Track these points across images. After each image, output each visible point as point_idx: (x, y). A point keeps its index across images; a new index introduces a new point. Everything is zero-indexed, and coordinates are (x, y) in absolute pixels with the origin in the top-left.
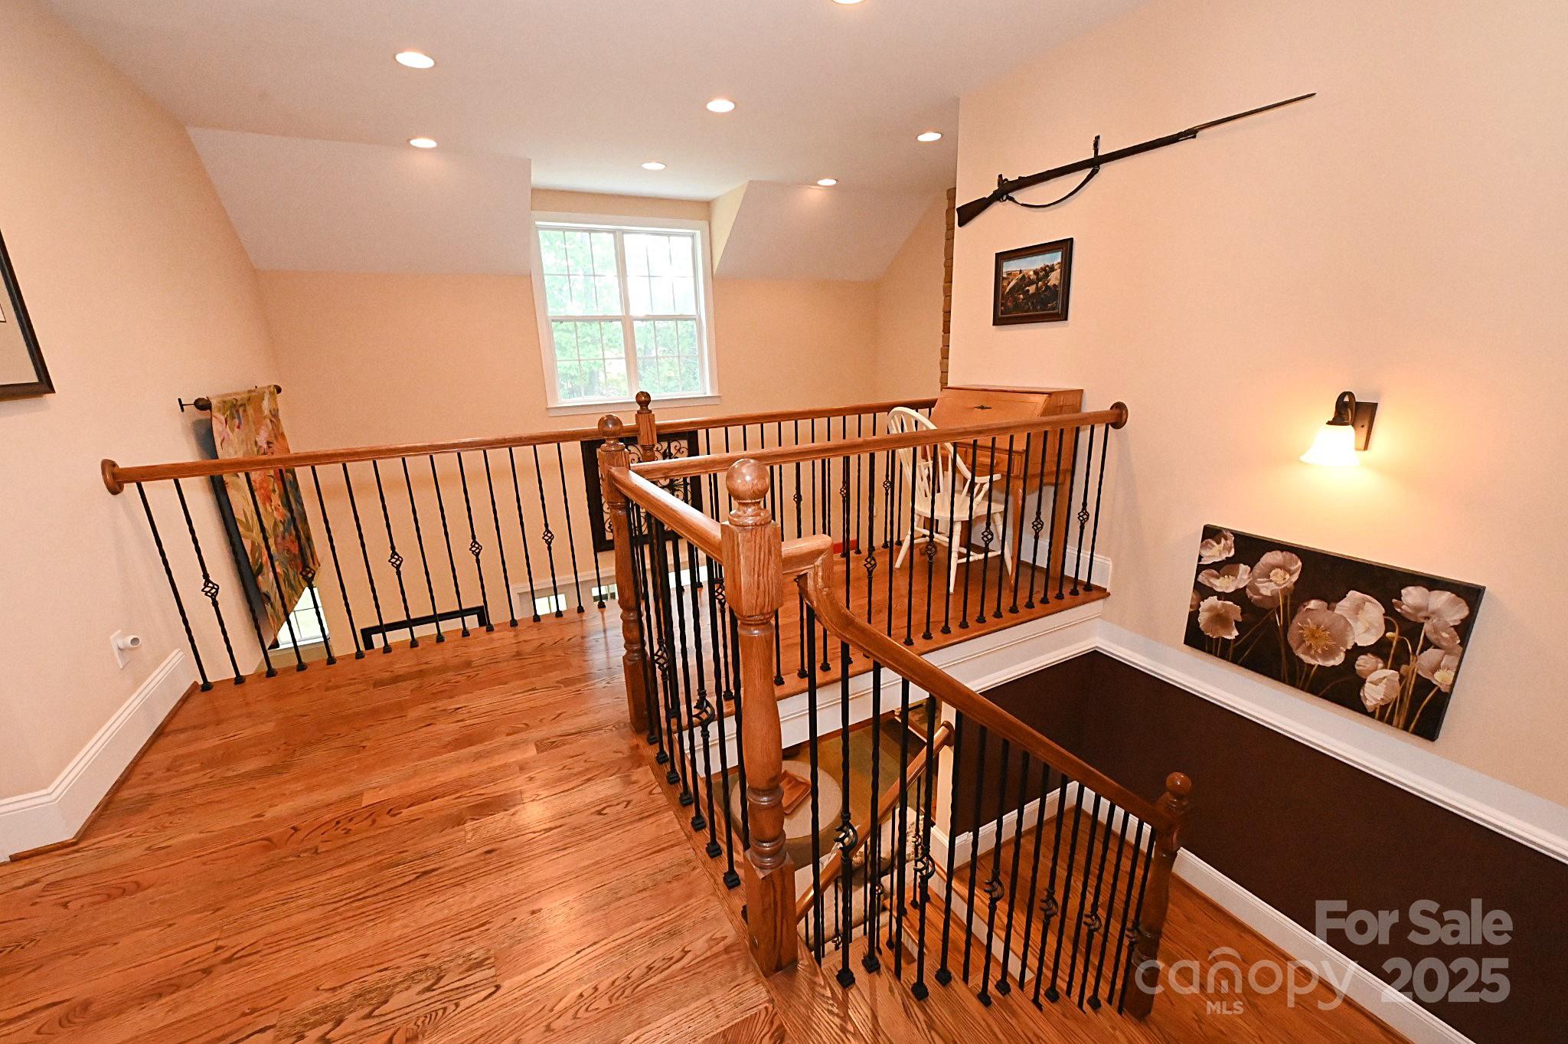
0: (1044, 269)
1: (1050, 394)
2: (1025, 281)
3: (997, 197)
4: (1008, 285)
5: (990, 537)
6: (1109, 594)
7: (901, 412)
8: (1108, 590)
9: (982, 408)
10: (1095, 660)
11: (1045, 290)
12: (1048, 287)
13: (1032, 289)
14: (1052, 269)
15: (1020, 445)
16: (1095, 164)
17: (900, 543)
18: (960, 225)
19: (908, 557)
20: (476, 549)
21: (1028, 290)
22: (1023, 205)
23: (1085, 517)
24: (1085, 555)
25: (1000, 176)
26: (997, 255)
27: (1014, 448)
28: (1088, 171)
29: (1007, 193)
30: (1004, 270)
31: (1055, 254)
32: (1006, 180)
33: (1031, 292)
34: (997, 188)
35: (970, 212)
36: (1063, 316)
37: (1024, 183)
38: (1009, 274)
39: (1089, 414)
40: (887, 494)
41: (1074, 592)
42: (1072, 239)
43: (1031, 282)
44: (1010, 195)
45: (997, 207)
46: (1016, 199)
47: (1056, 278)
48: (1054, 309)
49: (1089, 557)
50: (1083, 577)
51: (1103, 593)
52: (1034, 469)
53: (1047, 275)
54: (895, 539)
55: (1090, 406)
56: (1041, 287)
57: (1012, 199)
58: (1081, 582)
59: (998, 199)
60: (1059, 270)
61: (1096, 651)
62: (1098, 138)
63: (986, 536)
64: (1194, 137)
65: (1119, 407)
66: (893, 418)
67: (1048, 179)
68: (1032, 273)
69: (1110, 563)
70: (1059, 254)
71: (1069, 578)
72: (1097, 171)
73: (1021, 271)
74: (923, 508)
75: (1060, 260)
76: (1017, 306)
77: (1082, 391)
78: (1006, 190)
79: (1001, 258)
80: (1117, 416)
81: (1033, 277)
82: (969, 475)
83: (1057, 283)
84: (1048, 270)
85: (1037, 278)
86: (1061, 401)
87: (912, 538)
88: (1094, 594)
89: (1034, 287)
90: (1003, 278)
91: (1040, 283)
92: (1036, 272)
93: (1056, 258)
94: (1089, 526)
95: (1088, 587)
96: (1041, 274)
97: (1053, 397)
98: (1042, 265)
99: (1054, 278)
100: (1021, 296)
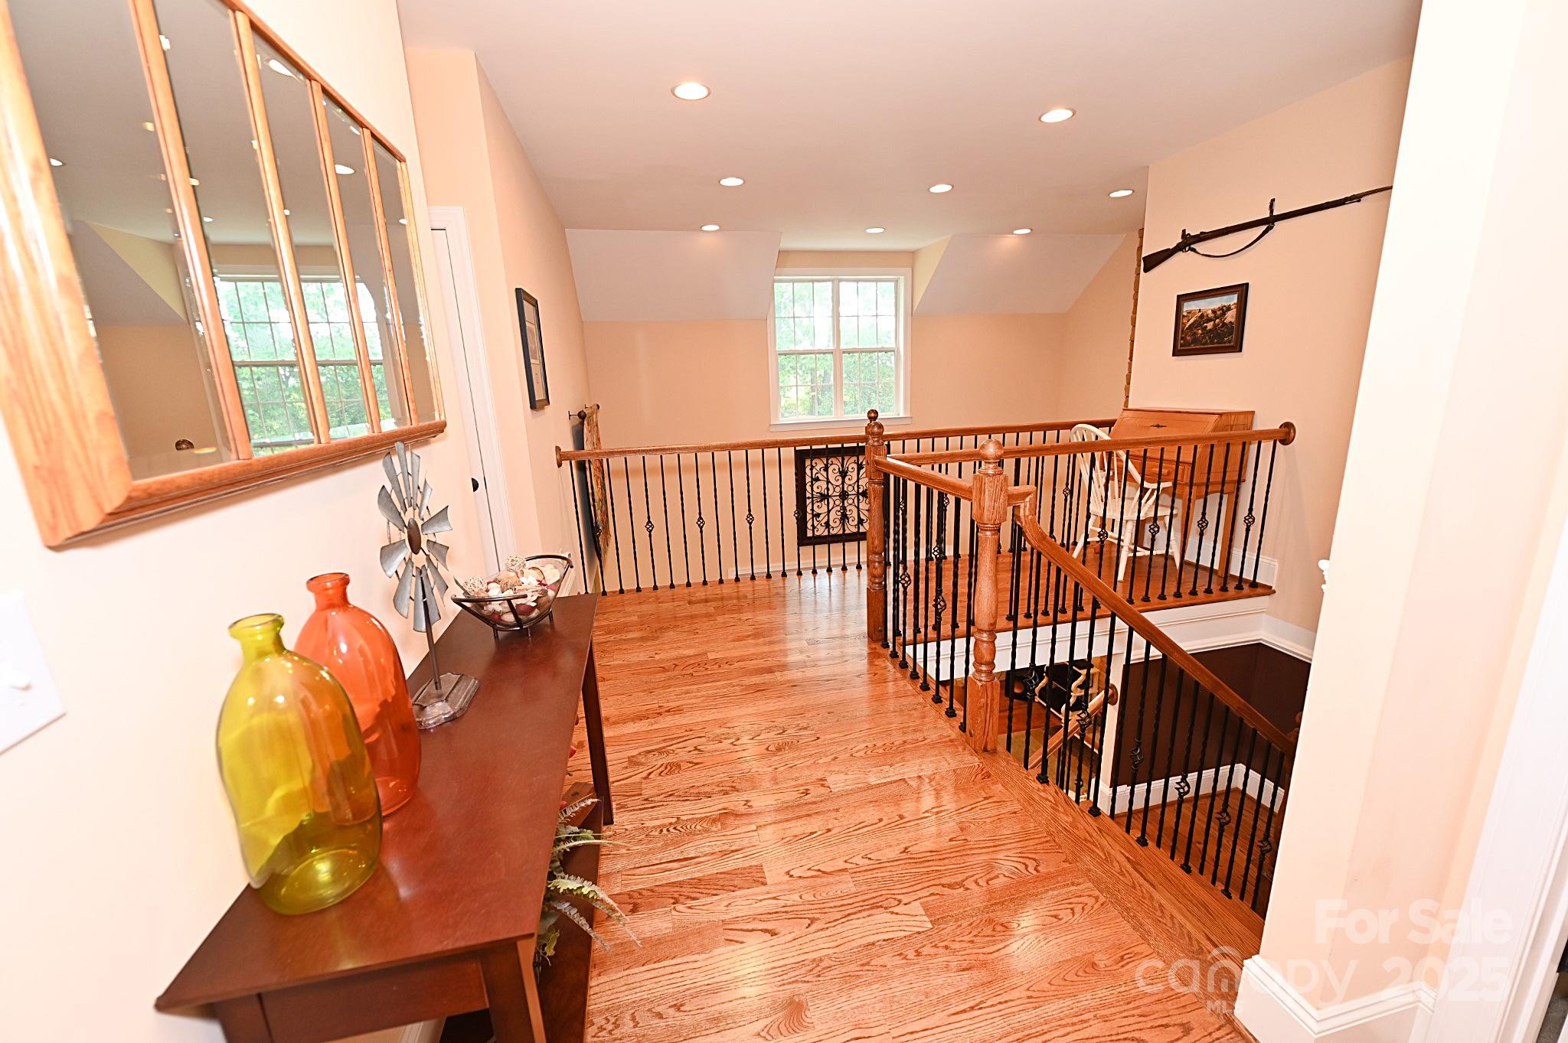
0: (1221, 309)
1: (1221, 415)
2: (1203, 318)
3: (1179, 248)
4: (1188, 321)
5: (1156, 529)
6: (1274, 592)
7: (1081, 428)
8: (1273, 588)
9: (1158, 426)
10: (1258, 650)
11: (1222, 327)
12: (1224, 324)
13: (1210, 325)
14: (1229, 308)
15: (1187, 456)
16: (1270, 222)
17: (1075, 544)
18: (1146, 270)
19: (1082, 553)
20: (750, 519)
21: (1206, 327)
22: (1203, 255)
23: (1251, 520)
24: (1251, 556)
25: (1184, 231)
26: (1179, 297)
27: (1181, 459)
28: (1264, 228)
29: (1189, 245)
30: (1185, 309)
31: (1231, 296)
32: (1189, 234)
33: (1208, 328)
34: (1181, 241)
35: (1153, 262)
36: (1237, 347)
37: (1203, 237)
38: (1189, 313)
39: (1256, 431)
40: (1066, 500)
41: (1239, 587)
42: (1247, 284)
43: (1209, 320)
44: (1192, 246)
45: (1179, 256)
46: (1197, 250)
47: (1232, 316)
48: (1230, 342)
49: (1255, 558)
50: (1248, 575)
51: (1268, 591)
52: (1200, 477)
53: (1224, 314)
54: (1072, 540)
55: (1259, 425)
56: (1218, 324)
57: (1194, 250)
58: (1247, 581)
59: (1181, 250)
60: (1235, 310)
61: (1260, 644)
62: (1273, 200)
63: (1153, 529)
64: (1359, 201)
65: (1288, 426)
66: (1075, 433)
67: (1227, 233)
68: (1210, 312)
69: (1276, 563)
70: (1236, 296)
71: (1233, 577)
72: (1272, 228)
73: (1200, 311)
74: (1096, 508)
75: (1236, 301)
76: (1195, 341)
77: (1253, 413)
78: (1188, 242)
79: (1182, 299)
80: (1285, 434)
81: (1211, 315)
82: (1138, 478)
83: (1233, 320)
84: (1225, 310)
85: (1215, 317)
86: (1232, 420)
87: (1087, 536)
88: (1259, 590)
89: (1212, 323)
90: (1184, 316)
91: (1217, 321)
92: (1214, 312)
93: (1233, 299)
94: (1255, 529)
95: (1254, 584)
96: (1219, 313)
97: (1223, 417)
98: (1220, 305)
99: (1231, 316)
100: (1200, 331)
